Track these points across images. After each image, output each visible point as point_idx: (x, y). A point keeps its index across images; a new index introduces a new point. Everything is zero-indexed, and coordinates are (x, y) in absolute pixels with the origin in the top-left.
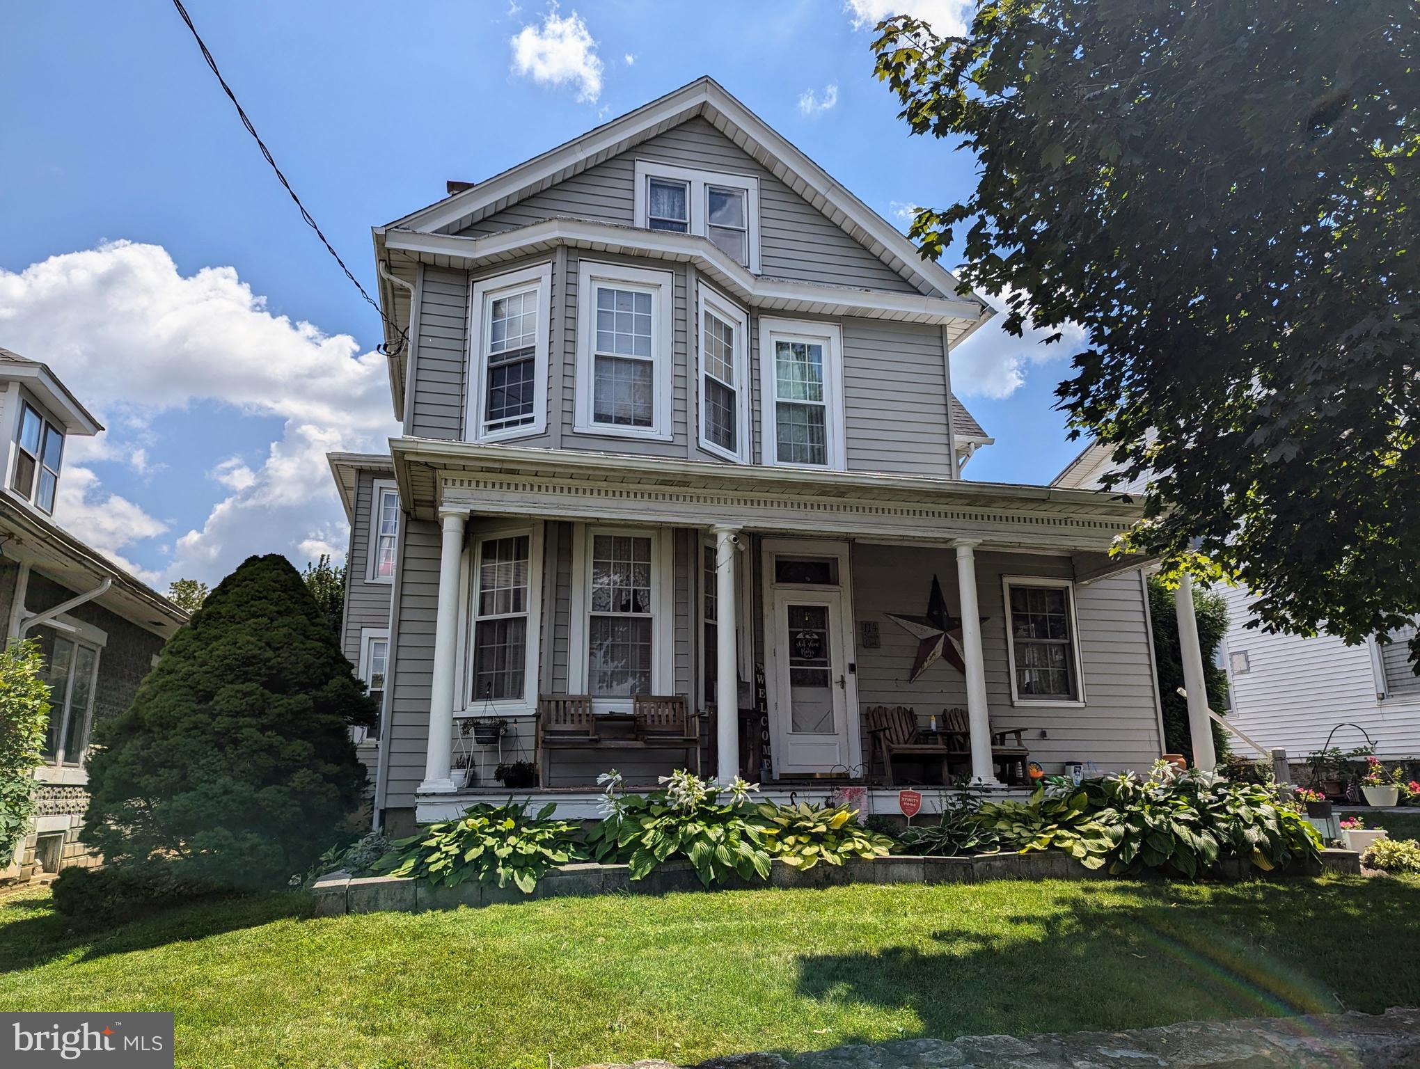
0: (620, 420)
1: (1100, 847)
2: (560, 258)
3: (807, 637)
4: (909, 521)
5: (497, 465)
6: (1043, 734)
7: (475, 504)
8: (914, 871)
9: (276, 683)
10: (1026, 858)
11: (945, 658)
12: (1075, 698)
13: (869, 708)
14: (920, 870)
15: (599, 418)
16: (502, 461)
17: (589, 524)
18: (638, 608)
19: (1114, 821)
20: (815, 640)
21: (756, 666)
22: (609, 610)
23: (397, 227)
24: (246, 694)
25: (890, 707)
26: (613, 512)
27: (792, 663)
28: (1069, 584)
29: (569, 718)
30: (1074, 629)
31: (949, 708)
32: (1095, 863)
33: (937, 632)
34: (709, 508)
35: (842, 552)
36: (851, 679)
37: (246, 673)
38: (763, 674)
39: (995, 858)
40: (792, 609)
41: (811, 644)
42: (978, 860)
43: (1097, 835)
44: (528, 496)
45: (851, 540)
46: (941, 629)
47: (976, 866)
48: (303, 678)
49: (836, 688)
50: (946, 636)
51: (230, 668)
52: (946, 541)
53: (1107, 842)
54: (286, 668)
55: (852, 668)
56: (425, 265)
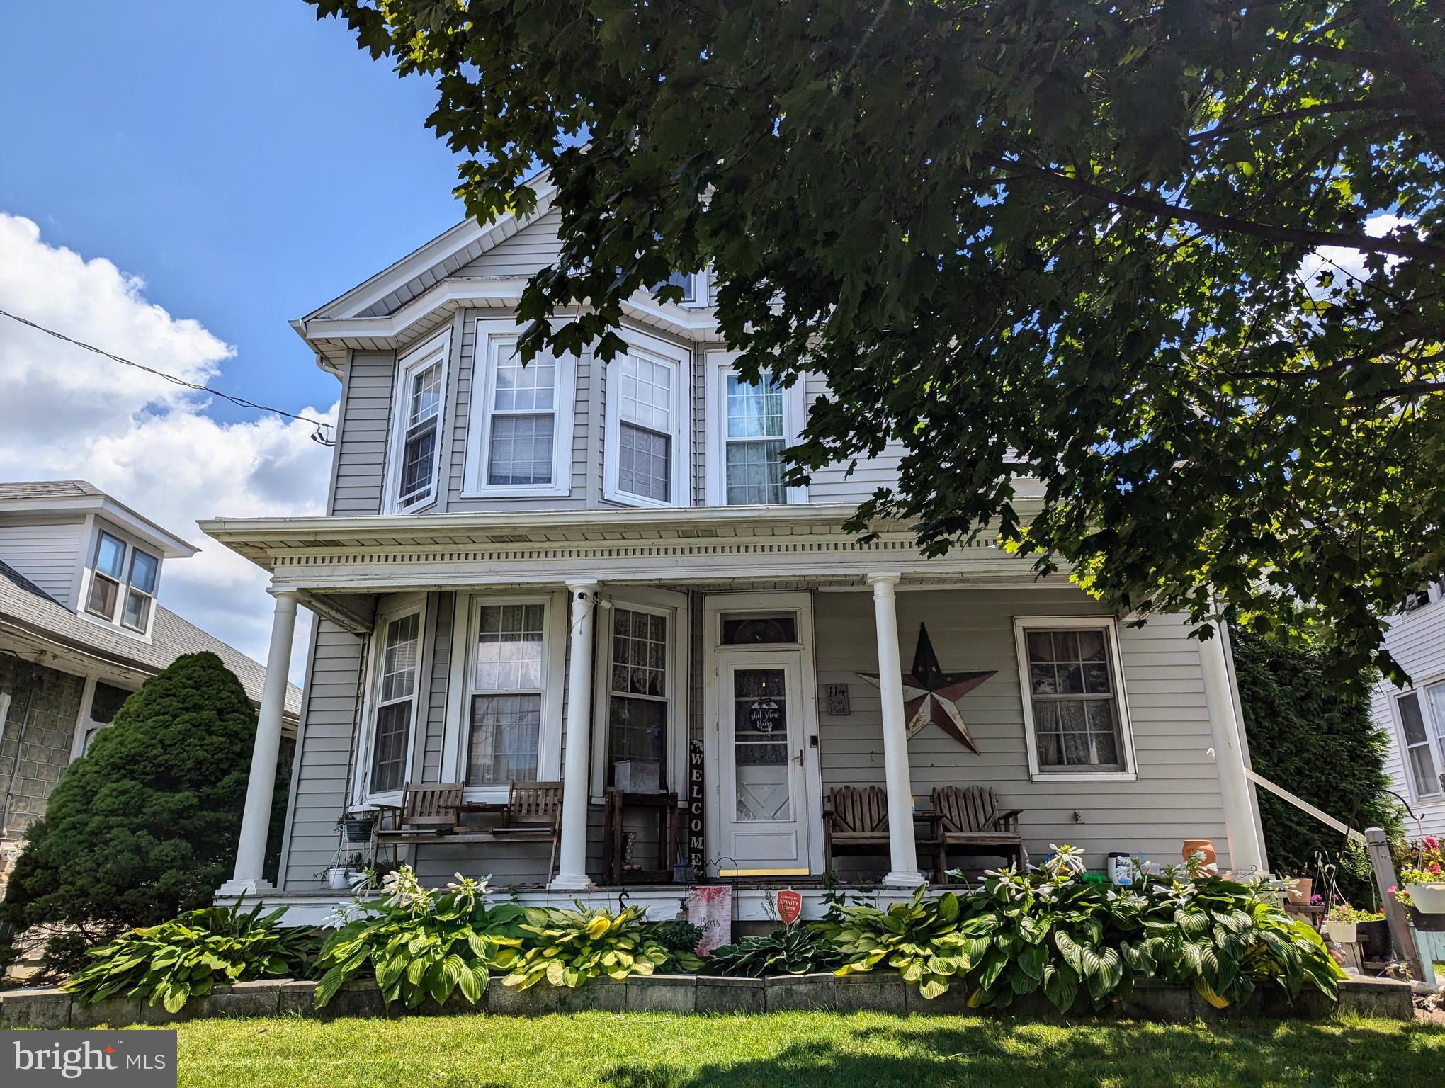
0: (518, 480)
1: (949, 967)
2: (458, 322)
3: (764, 706)
6: (1076, 817)
7: (303, 581)
10: (846, 981)
11: (937, 724)
12: (1123, 769)
13: (832, 789)
15: (493, 479)
17: (473, 594)
19: (982, 933)
20: (775, 711)
21: (691, 743)
23: (315, 318)
24: (123, 793)
25: (860, 786)
27: (738, 738)
28: (1110, 622)
29: (434, 810)
30: (1118, 679)
31: (939, 786)
32: (934, 990)
33: (926, 692)
34: (559, 563)
35: (801, 604)
36: (812, 754)
37: (132, 772)
38: (701, 753)
39: (798, 981)
40: (739, 675)
41: (771, 716)
42: (773, 983)
43: (955, 950)
44: (359, 567)
45: (812, 588)
46: (924, 686)
47: (770, 991)
48: (194, 775)
49: (792, 766)
50: (932, 696)
51: (116, 767)
53: (964, 962)
54: (176, 765)
55: (814, 741)
56: (354, 350)
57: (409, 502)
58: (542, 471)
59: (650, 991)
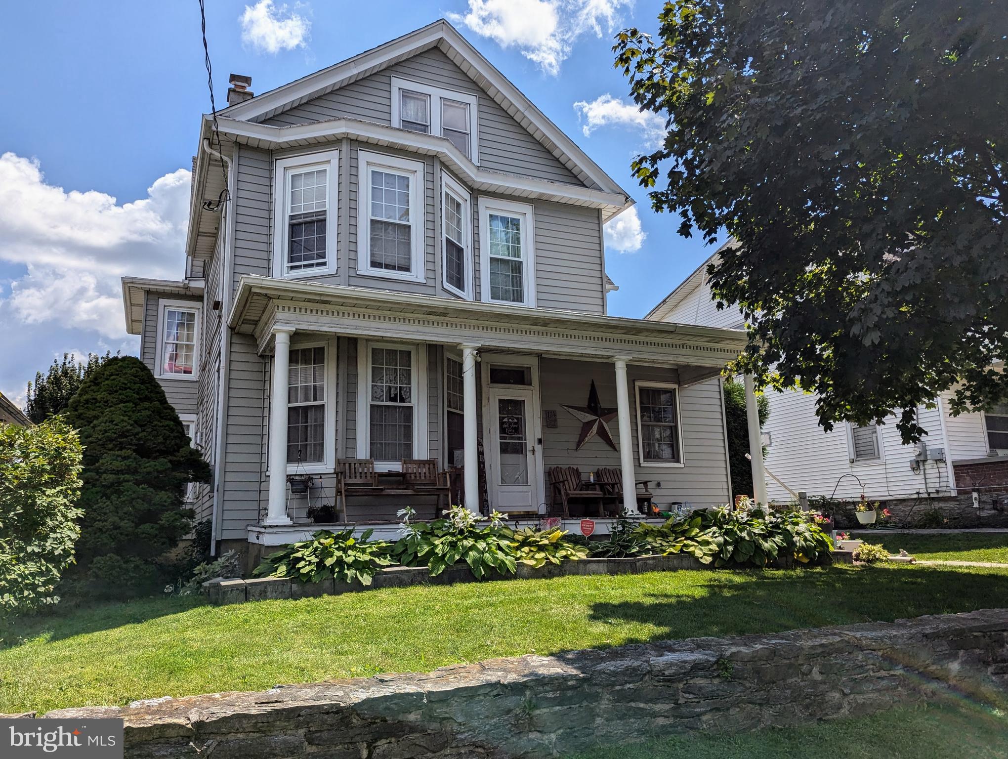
0: (387, 267)
1: (710, 550)
2: (345, 147)
3: (510, 420)
4: (587, 343)
5: (317, 298)
6: (659, 485)
7: (299, 324)
8: (602, 567)
9: (143, 452)
10: (668, 558)
11: (599, 435)
12: (678, 461)
13: (550, 468)
14: (605, 567)
15: (374, 264)
16: (321, 295)
17: (369, 340)
18: (402, 400)
19: (717, 535)
20: (515, 423)
21: (478, 439)
22: (383, 401)
23: (221, 115)
25: (564, 467)
26: (393, 333)
27: (501, 438)
28: (676, 386)
29: (358, 475)
30: (679, 416)
31: (601, 468)
32: (707, 560)
33: (594, 418)
34: (457, 332)
35: (533, 362)
36: (539, 449)
37: (121, 443)
38: (482, 445)
39: (649, 559)
40: (500, 400)
41: (513, 426)
42: (639, 560)
43: (707, 543)
44: (336, 319)
45: (539, 355)
46: (595, 414)
47: (638, 564)
48: (162, 447)
49: (529, 454)
50: (600, 421)
51: (111, 440)
52: (609, 357)
53: (714, 547)
54: (151, 440)
55: (540, 441)
56: (240, 144)
57: (292, 268)
58: (403, 263)
59: (589, 565)
